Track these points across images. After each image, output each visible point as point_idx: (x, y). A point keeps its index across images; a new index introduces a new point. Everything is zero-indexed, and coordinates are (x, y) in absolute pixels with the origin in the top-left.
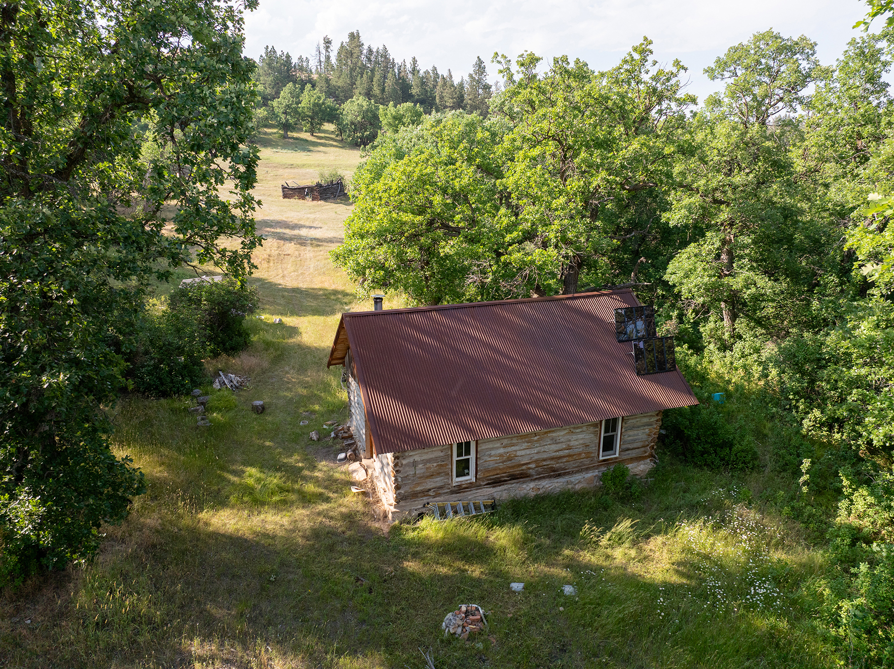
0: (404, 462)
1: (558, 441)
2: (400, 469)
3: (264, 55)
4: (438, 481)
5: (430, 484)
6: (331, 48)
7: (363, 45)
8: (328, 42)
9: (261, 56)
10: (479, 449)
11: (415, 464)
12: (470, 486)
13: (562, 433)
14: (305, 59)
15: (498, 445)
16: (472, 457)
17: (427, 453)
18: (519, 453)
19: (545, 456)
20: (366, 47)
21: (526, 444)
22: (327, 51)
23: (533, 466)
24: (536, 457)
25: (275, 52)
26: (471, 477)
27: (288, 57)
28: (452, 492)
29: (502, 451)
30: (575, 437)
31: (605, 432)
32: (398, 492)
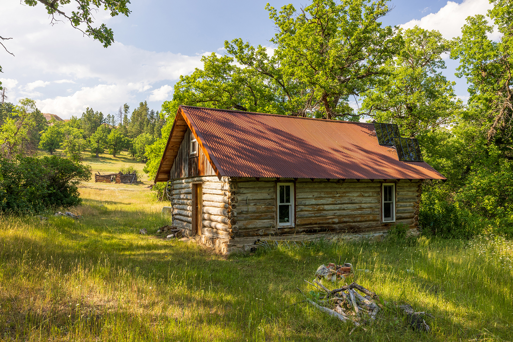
0: (239, 198)
1: (353, 201)
2: (236, 204)
3: (85, 113)
4: (266, 222)
5: (259, 223)
6: (128, 111)
7: (148, 109)
8: (127, 107)
9: (84, 113)
10: (297, 197)
11: (247, 202)
12: (290, 231)
13: (356, 194)
14: (111, 116)
15: (311, 196)
16: (292, 203)
17: (257, 193)
18: (326, 207)
19: (344, 213)
20: (150, 110)
21: (331, 199)
22: (126, 112)
23: (336, 220)
24: (338, 213)
25: (93, 112)
26: (290, 224)
27: (101, 114)
28: (276, 234)
29: (313, 202)
30: (364, 200)
31: (385, 200)
32: (234, 226)
